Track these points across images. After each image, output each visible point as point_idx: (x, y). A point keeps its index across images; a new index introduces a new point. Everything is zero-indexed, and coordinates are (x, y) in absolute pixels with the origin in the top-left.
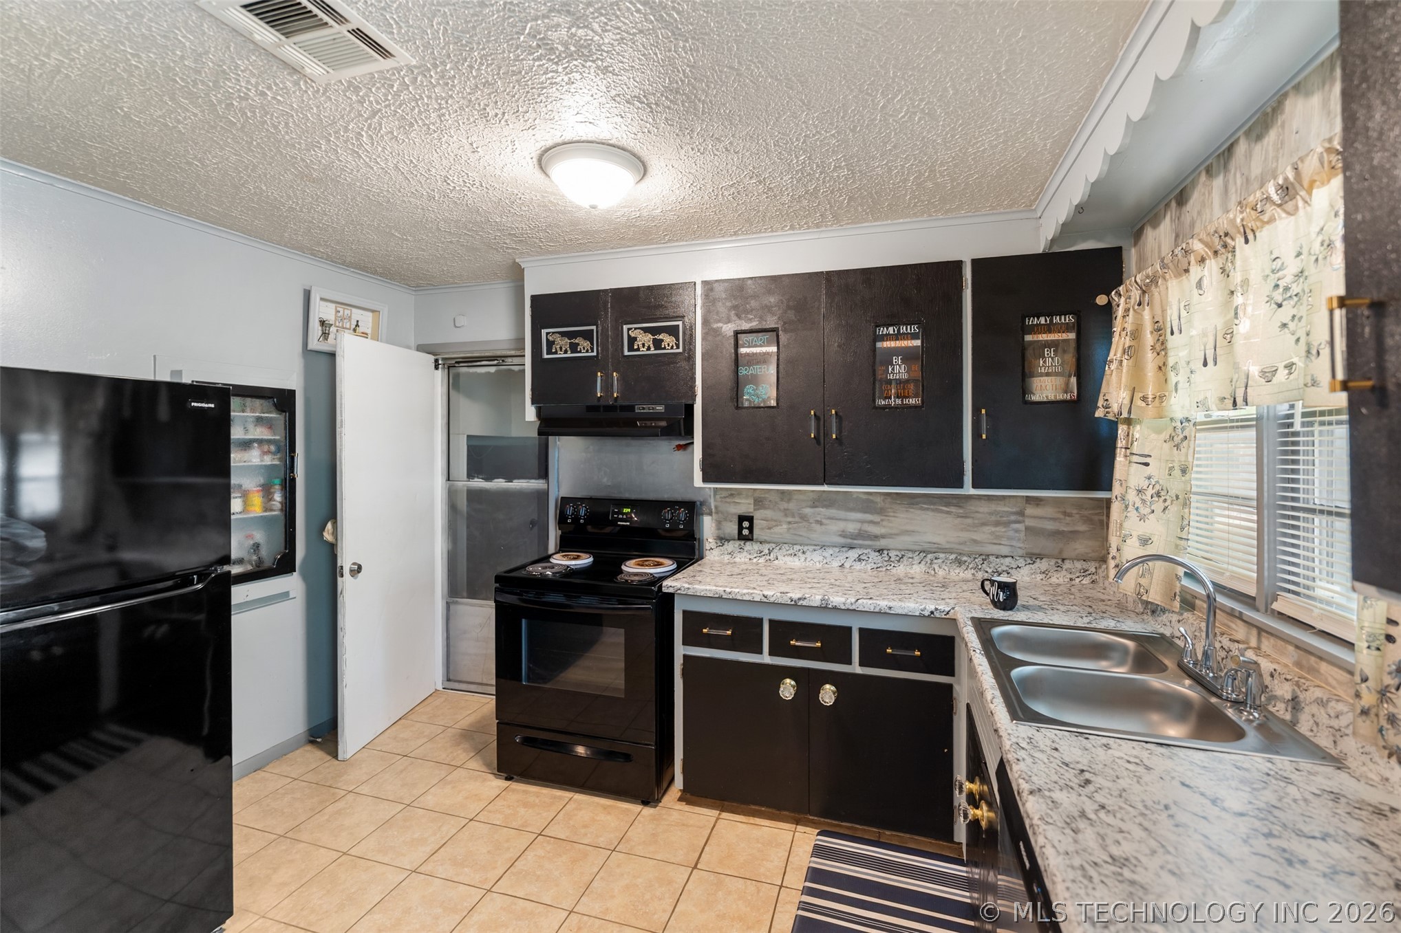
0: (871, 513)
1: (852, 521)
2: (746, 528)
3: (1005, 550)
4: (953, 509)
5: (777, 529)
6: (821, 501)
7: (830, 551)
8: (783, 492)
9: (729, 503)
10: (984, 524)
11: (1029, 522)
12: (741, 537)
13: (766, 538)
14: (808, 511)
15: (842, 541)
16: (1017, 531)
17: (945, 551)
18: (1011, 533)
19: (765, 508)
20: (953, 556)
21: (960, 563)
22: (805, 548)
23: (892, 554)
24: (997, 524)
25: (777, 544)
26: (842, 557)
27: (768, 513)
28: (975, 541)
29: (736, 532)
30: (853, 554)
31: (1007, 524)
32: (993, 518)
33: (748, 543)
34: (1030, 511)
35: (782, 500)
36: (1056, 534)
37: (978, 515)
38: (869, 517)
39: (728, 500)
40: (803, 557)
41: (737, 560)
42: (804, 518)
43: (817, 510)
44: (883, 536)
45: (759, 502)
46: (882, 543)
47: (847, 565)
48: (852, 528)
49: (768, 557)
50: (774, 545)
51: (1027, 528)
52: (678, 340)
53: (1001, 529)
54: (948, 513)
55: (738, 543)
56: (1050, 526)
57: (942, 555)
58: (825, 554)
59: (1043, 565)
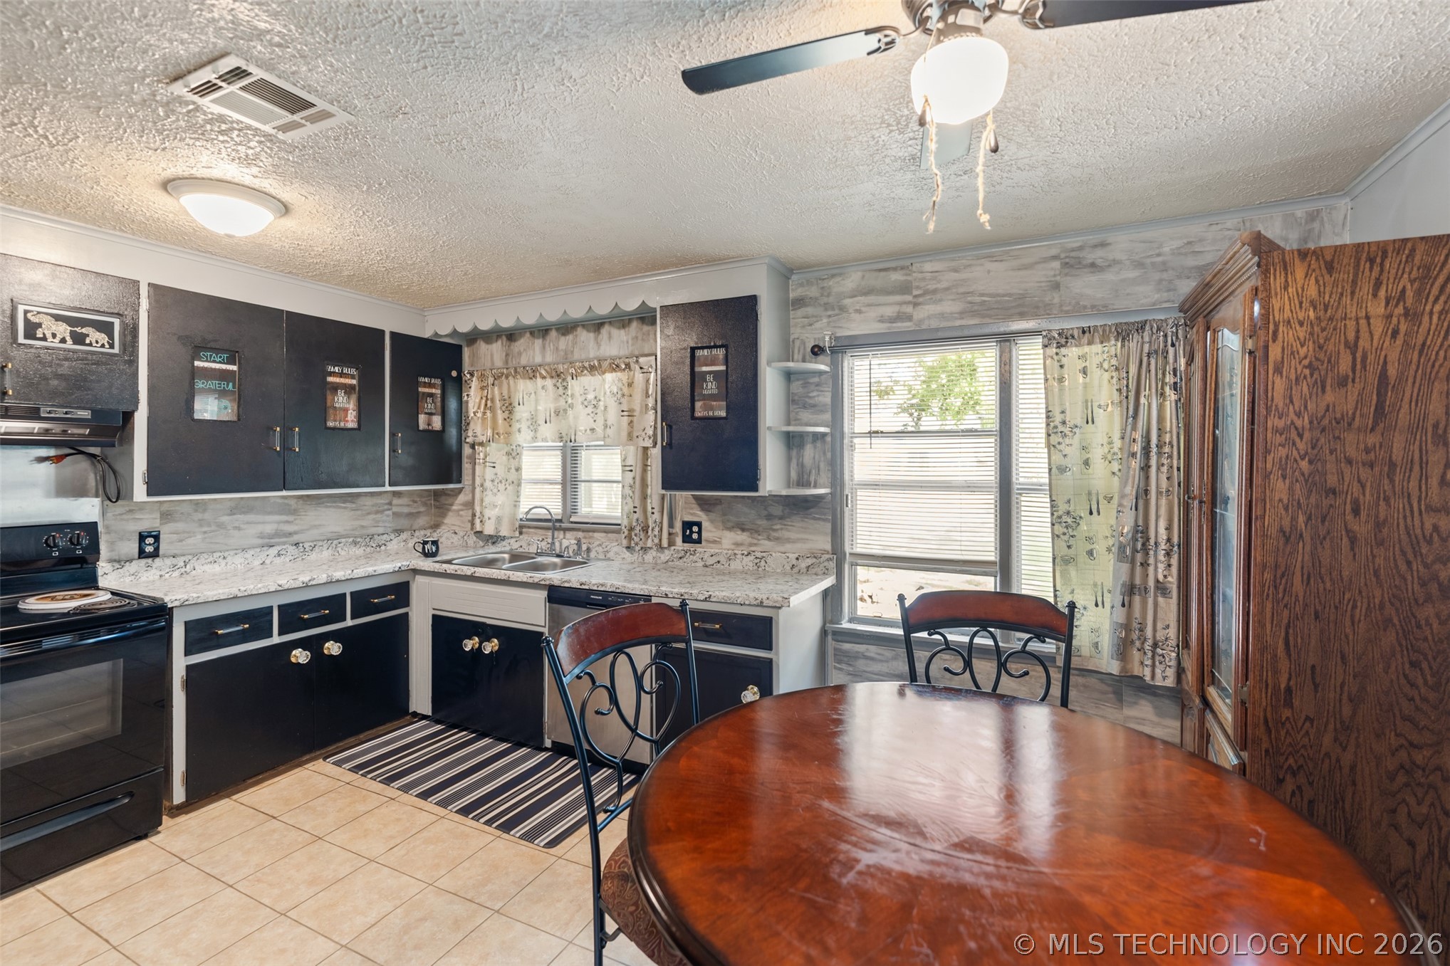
0: (287, 515)
1: (270, 523)
2: (150, 544)
3: (381, 530)
4: (348, 505)
5: (190, 541)
6: (235, 509)
7: (252, 552)
8: (197, 503)
9: (127, 520)
10: (369, 514)
11: (395, 509)
12: (142, 554)
13: (176, 552)
14: (225, 519)
15: (260, 541)
16: (388, 516)
17: (347, 536)
18: (385, 518)
19: (176, 521)
20: (351, 540)
21: (355, 543)
22: (226, 554)
23: (306, 545)
24: (377, 512)
25: (194, 555)
26: (263, 556)
27: (180, 526)
28: (363, 527)
29: (136, 551)
30: (273, 551)
31: (382, 512)
32: (375, 509)
33: (157, 560)
34: (396, 501)
35: (196, 511)
36: (410, 515)
37: (366, 507)
38: (284, 518)
39: (125, 517)
40: (223, 563)
41: (144, 579)
42: (221, 526)
43: (235, 517)
44: (296, 533)
45: (166, 516)
46: (296, 538)
47: (268, 562)
48: (269, 529)
49: (183, 570)
50: (190, 557)
51: (394, 513)
52: (111, 337)
53: (379, 516)
54: (345, 508)
55: (143, 561)
56: (406, 510)
57: (343, 540)
58: (247, 555)
59: (404, 536)
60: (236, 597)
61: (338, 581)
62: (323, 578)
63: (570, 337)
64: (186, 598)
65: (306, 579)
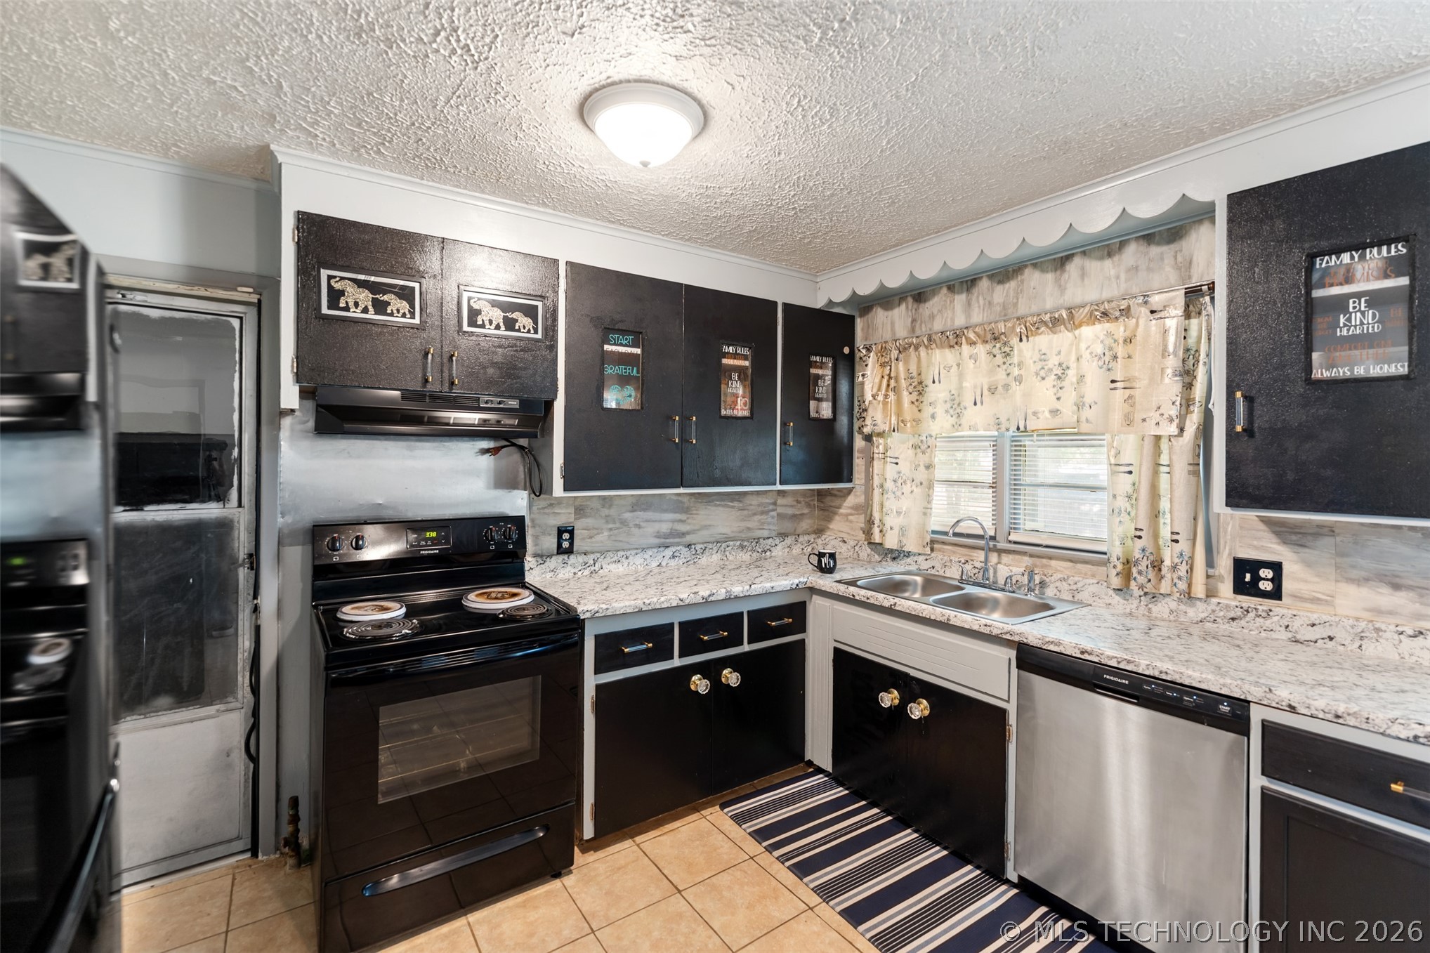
0: (681, 513)
1: (665, 522)
2: (566, 540)
3: (765, 533)
4: (736, 504)
5: (598, 538)
6: (638, 505)
7: (650, 552)
8: (604, 498)
9: (548, 514)
10: (755, 514)
11: (780, 510)
12: (560, 551)
13: (586, 548)
14: (628, 515)
15: (657, 541)
16: (773, 517)
17: (734, 539)
18: (770, 520)
19: (586, 517)
20: (738, 543)
21: (742, 547)
22: (628, 553)
23: (698, 547)
24: (763, 513)
25: (602, 553)
26: (659, 557)
27: (589, 522)
28: (749, 529)
29: (555, 546)
30: (669, 552)
31: (766, 513)
32: (760, 509)
33: (572, 557)
34: (780, 501)
35: (603, 506)
36: (794, 517)
37: (752, 507)
38: (678, 516)
39: (547, 511)
40: (626, 562)
41: (561, 576)
42: (624, 523)
43: (636, 513)
44: (688, 533)
45: (580, 511)
46: (688, 539)
47: (664, 564)
48: (665, 528)
49: (593, 568)
50: (598, 555)
51: (778, 515)
52: (536, 322)
53: (764, 517)
54: (733, 507)
55: (561, 557)
56: (790, 511)
57: (731, 543)
58: (647, 556)
59: (789, 541)
60: (641, 611)
61: (736, 597)
62: (722, 594)
63: (1012, 284)
64: (596, 609)
65: (706, 594)
